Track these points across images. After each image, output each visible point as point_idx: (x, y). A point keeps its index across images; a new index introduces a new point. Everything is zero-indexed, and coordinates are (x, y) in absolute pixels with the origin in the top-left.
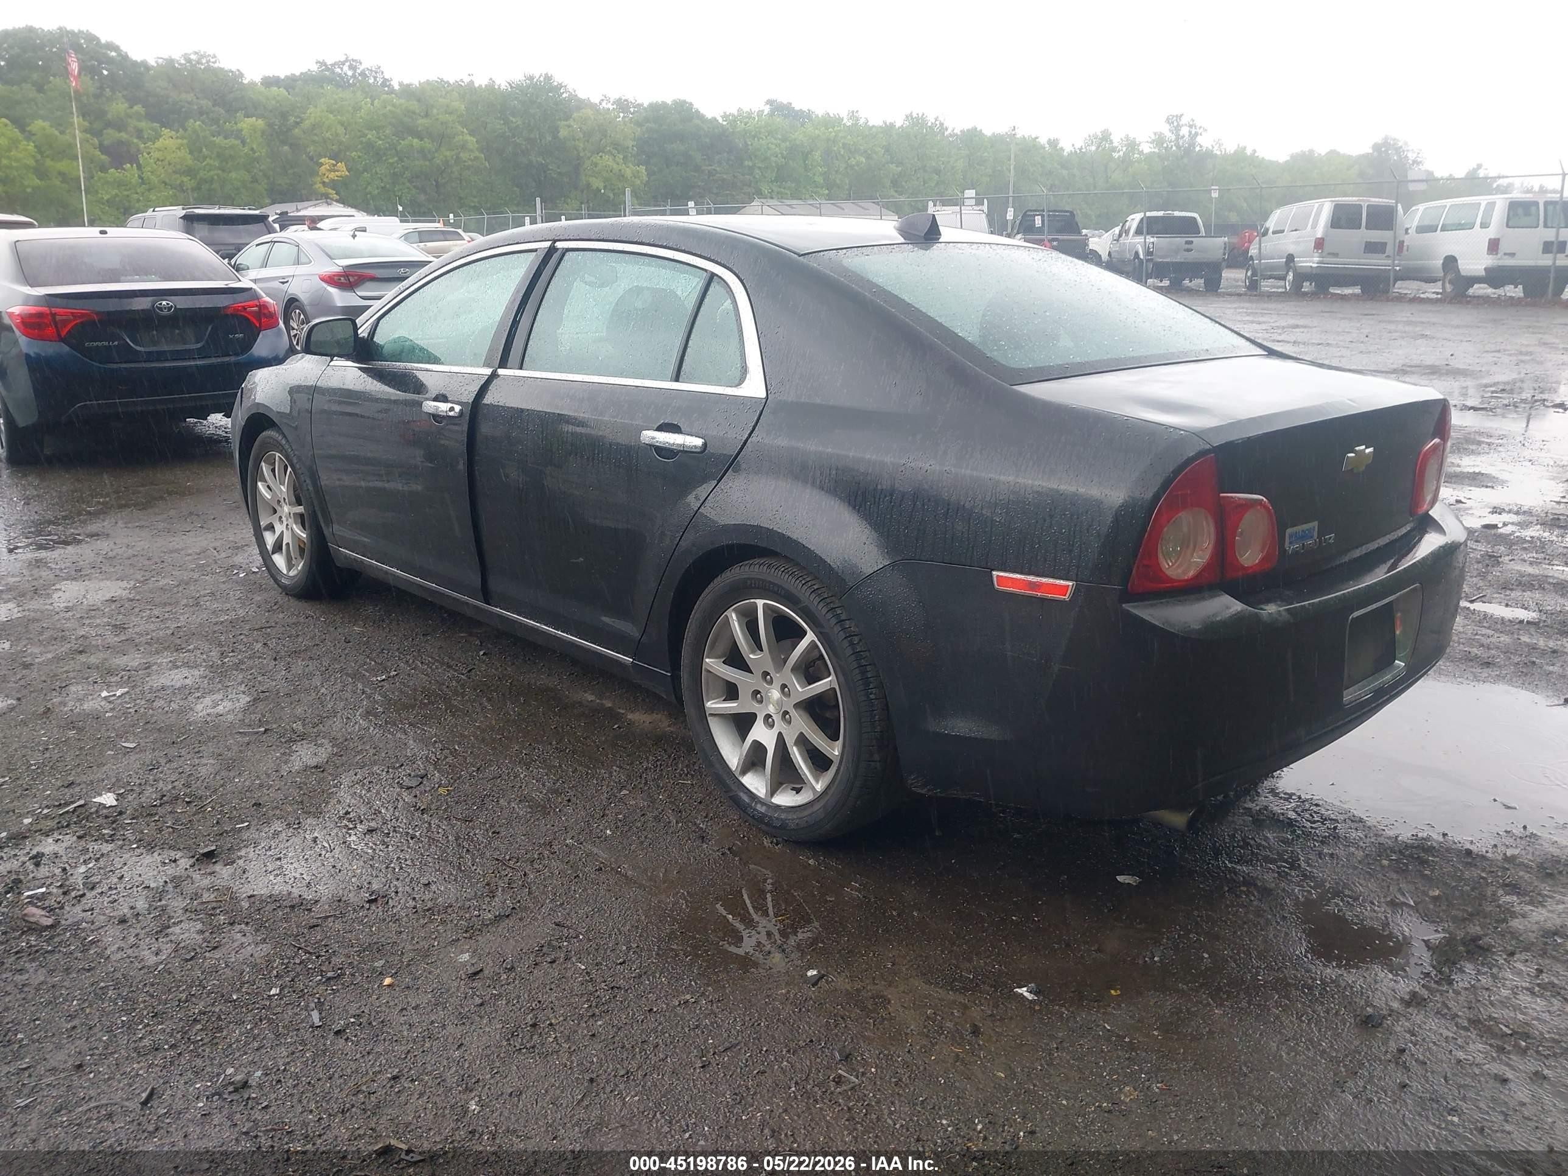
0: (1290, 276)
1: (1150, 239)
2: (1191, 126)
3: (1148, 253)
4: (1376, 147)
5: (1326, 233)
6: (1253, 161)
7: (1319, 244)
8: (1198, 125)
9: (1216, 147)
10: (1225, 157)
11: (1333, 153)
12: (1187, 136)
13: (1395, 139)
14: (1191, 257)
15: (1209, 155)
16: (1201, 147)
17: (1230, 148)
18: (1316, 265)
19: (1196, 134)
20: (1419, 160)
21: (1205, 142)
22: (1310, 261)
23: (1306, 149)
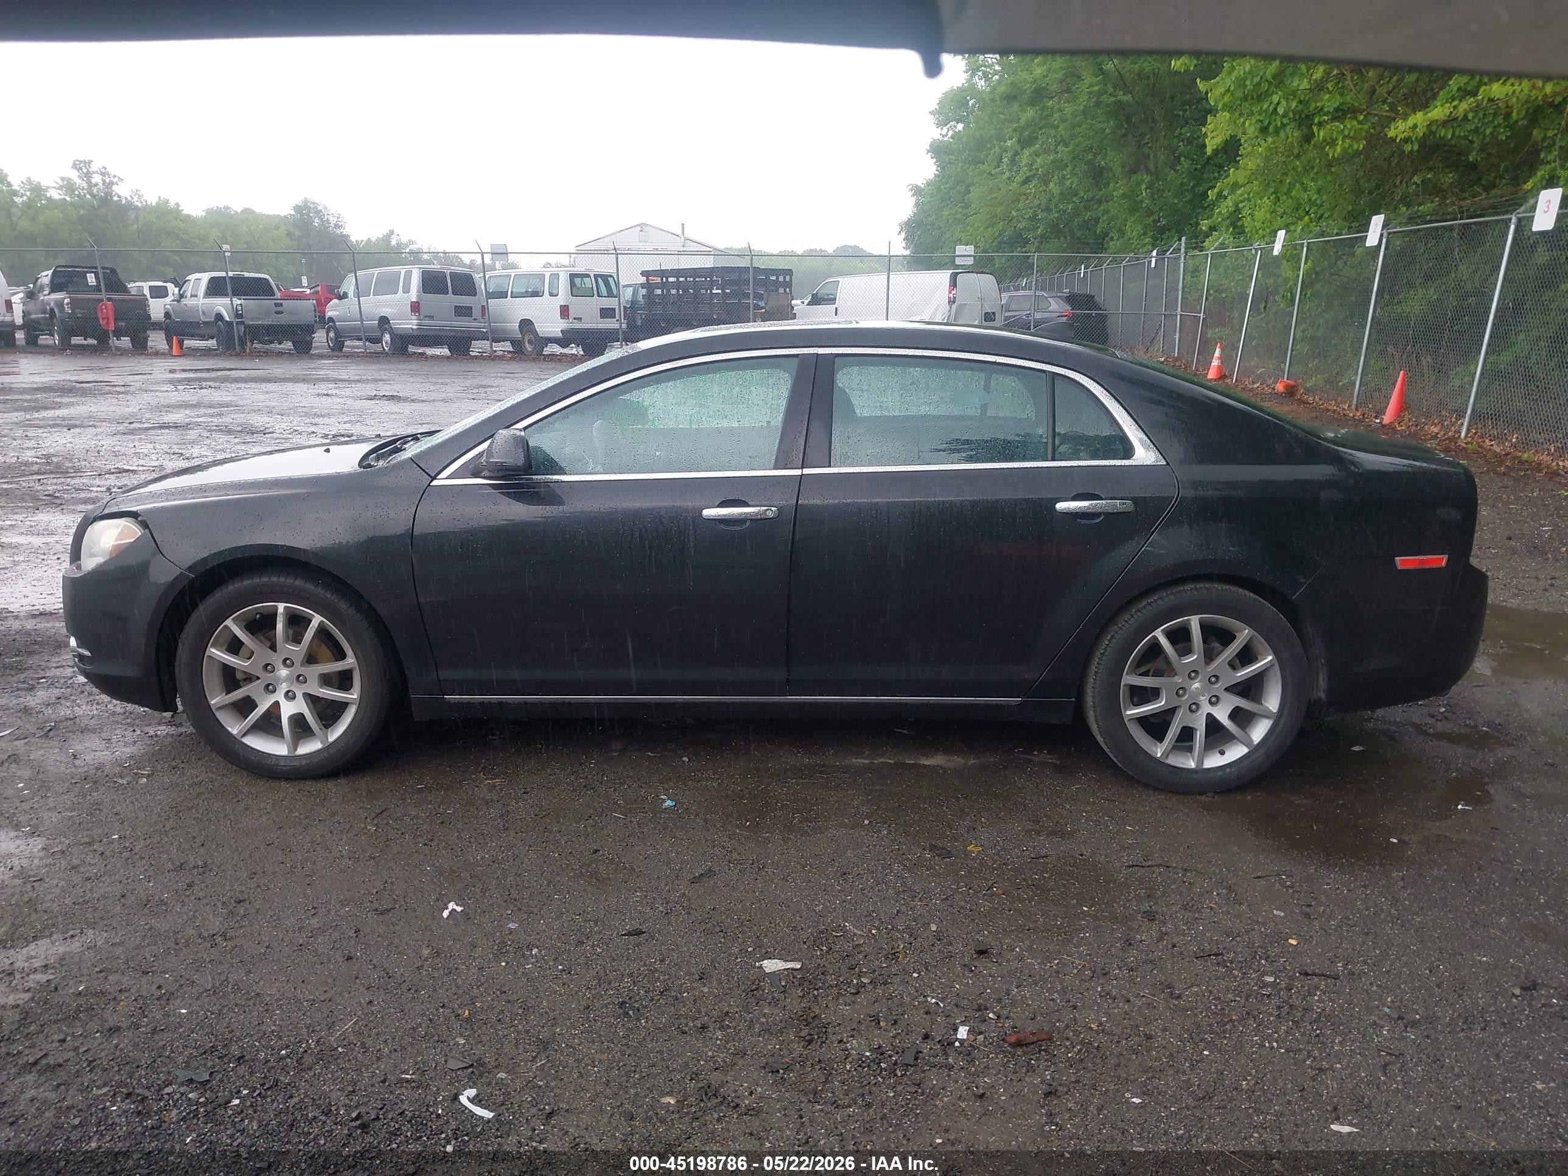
0: (387, 337)
1: (237, 301)
2: (103, 174)
3: (238, 315)
4: (297, 208)
5: (419, 296)
6: (176, 213)
7: (415, 307)
8: (112, 173)
9: (136, 199)
10: (147, 208)
11: (247, 211)
12: (101, 184)
13: (314, 203)
14: (283, 320)
15: (129, 207)
16: (119, 196)
17: (152, 200)
18: (415, 327)
19: (112, 183)
20: (340, 224)
21: (123, 191)
22: (410, 324)
23: (221, 205)
